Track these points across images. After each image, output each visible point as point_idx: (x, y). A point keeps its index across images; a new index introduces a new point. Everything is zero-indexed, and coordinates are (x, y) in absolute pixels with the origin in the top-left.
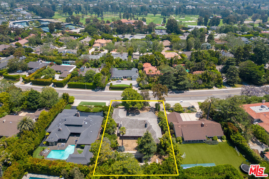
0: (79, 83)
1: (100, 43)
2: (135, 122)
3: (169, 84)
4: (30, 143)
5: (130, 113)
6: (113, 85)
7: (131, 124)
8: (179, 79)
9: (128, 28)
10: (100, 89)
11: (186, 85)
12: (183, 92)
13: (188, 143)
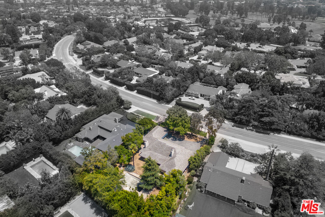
0: (148, 90)
1: (207, 50)
2: (162, 146)
3: (248, 117)
4: (58, 131)
5: (172, 137)
6: (182, 101)
7: (157, 147)
8: (264, 113)
9: (260, 36)
10: (165, 102)
11: (274, 125)
12: (268, 134)
13: (211, 195)
